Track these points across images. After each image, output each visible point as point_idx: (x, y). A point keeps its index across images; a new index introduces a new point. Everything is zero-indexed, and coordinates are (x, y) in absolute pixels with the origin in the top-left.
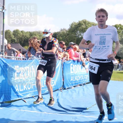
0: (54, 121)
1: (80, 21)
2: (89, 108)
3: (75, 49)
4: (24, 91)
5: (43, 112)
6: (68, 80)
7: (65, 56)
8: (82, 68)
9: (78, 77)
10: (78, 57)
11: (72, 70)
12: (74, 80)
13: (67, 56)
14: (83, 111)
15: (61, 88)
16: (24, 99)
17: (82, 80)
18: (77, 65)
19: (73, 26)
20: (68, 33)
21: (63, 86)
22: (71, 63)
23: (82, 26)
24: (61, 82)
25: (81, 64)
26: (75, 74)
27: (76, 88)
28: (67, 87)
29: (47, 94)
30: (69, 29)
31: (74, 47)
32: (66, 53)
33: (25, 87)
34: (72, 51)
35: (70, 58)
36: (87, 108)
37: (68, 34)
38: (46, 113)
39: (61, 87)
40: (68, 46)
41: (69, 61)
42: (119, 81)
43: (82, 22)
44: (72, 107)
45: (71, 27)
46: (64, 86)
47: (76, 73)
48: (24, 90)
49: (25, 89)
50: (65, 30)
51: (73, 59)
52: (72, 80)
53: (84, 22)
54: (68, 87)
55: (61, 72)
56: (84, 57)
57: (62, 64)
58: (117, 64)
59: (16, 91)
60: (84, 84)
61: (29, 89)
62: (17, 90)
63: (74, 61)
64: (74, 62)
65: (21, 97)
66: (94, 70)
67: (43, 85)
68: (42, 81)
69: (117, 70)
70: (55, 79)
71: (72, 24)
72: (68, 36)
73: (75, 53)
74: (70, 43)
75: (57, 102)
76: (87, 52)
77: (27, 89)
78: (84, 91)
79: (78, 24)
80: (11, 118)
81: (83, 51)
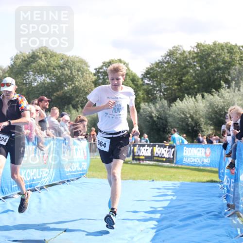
2: (51, 240)
9: (29, 173)
17: (38, 180)
18: (27, 146)
19: (19, 62)
23: (40, 60)
30: (9, 67)
36: (47, 240)
43: (40, 53)
45: (14, 62)
50: (1, 70)
53: (44, 53)
60: (42, 188)
66: (105, 147)
71: (17, 55)
76: (47, 117)
78: (40, 202)
79: (31, 57)
81: (40, 115)
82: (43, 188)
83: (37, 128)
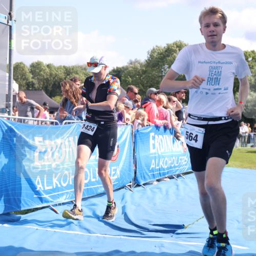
0: (117, 252)
1: (171, 45)
2: (190, 226)
3: (159, 102)
4: (54, 190)
5: (94, 233)
6: (145, 168)
7: (138, 116)
8: (174, 142)
9: (166, 161)
10: (166, 119)
11: (154, 145)
12: (158, 168)
13: (142, 118)
14: (176, 232)
15: (131, 184)
16: (53, 206)
17: (175, 167)
18: (164, 136)
19: (155, 55)
20: (144, 69)
21: (135, 179)
22: (151, 131)
23: (175, 54)
24: (130, 170)
25: (172, 133)
26: (160, 154)
27: (161, 184)
28: (142, 183)
29: (101, 196)
30: (146, 61)
31: (157, 99)
32: (142, 111)
33: (55, 181)
34: (154, 105)
35: (149, 121)
36: (186, 225)
37: (144, 72)
38: (99, 235)
39: (130, 182)
40: (145, 97)
41: (146, 127)
42: (251, 168)
43: (174, 47)
44: (153, 224)
45: (151, 56)
46: (137, 180)
47: (162, 153)
48: (55, 187)
49: (56, 184)
50: (139, 63)
51: (155, 123)
52: (154, 166)
53: (177, 47)
54: (145, 182)
55: (130, 150)
56: (179, 120)
57: (132, 134)
58: (247, 134)
59: (36, 188)
60: (178, 176)
61: (64, 185)
62: (40, 188)
63: (157, 127)
64: (157, 129)
65: (47, 201)
66: (196, 141)
67: (94, 178)
68: (91, 169)
69: (246, 146)
70: (119, 165)
71: (154, 49)
72: (144, 76)
73: (159, 111)
74: (149, 89)
75: (122, 214)
76: (183, 108)
77: (59, 186)
78: (178, 189)
79: (166, 51)
80: (27, 246)
81: (177, 106)
82: (181, 176)
83: (174, 118)
